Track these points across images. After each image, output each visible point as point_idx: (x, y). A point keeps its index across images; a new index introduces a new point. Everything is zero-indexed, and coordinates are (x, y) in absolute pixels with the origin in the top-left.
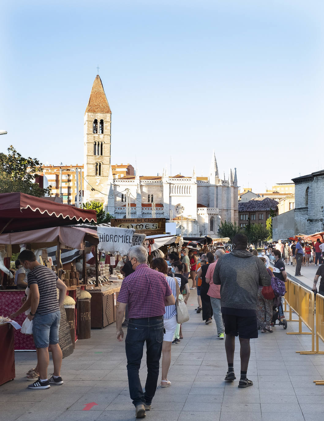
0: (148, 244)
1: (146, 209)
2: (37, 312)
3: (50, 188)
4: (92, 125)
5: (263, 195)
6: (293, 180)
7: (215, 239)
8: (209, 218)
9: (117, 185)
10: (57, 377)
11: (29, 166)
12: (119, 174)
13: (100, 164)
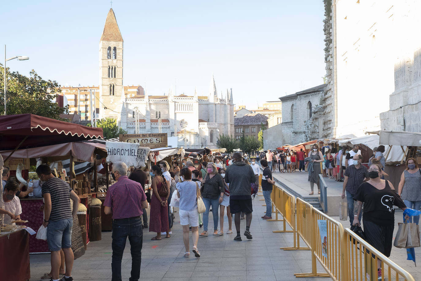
0: (154, 156)
1: (154, 124)
2: (50, 219)
3: (68, 107)
4: (106, 51)
5: (255, 112)
6: (280, 98)
7: (214, 149)
8: (209, 132)
9: (129, 104)
10: (68, 277)
11: (49, 88)
12: (130, 94)
13: (114, 85)
